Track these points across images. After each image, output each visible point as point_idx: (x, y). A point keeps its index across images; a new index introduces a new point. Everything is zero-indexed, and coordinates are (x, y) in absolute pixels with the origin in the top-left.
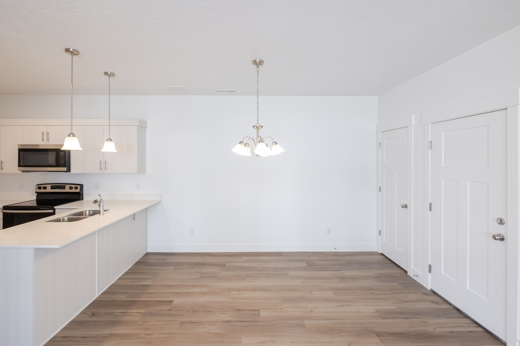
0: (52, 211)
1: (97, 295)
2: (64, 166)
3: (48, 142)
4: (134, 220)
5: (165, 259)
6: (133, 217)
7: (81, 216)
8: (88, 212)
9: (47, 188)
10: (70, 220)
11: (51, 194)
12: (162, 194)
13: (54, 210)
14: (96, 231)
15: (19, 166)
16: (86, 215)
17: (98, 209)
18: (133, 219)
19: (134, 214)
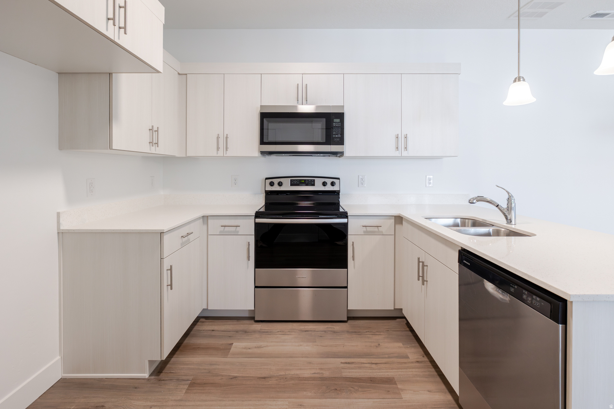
0: (346, 220)
2: (340, 142)
9: (284, 184)
15: (262, 143)
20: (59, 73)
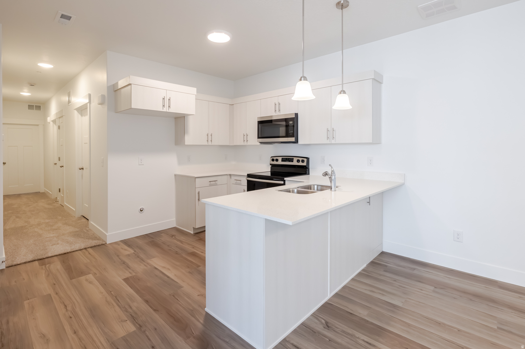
0: (282, 182)
1: (329, 296)
2: (293, 136)
3: (279, 112)
4: (370, 205)
5: (414, 269)
6: (368, 200)
7: (309, 189)
8: (316, 186)
9: (279, 160)
10: (299, 192)
11: (282, 167)
12: (405, 174)
13: (284, 181)
14: (328, 212)
15: (259, 138)
16: (314, 189)
17: (329, 184)
18: (368, 202)
19: (369, 197)
20: (175, 118)
